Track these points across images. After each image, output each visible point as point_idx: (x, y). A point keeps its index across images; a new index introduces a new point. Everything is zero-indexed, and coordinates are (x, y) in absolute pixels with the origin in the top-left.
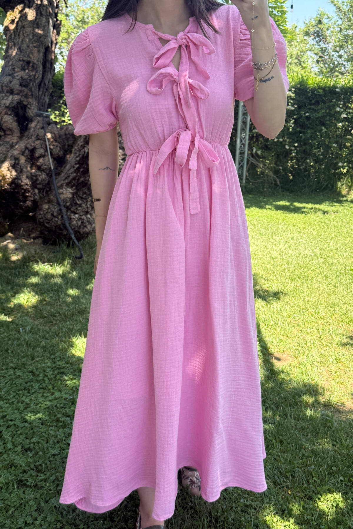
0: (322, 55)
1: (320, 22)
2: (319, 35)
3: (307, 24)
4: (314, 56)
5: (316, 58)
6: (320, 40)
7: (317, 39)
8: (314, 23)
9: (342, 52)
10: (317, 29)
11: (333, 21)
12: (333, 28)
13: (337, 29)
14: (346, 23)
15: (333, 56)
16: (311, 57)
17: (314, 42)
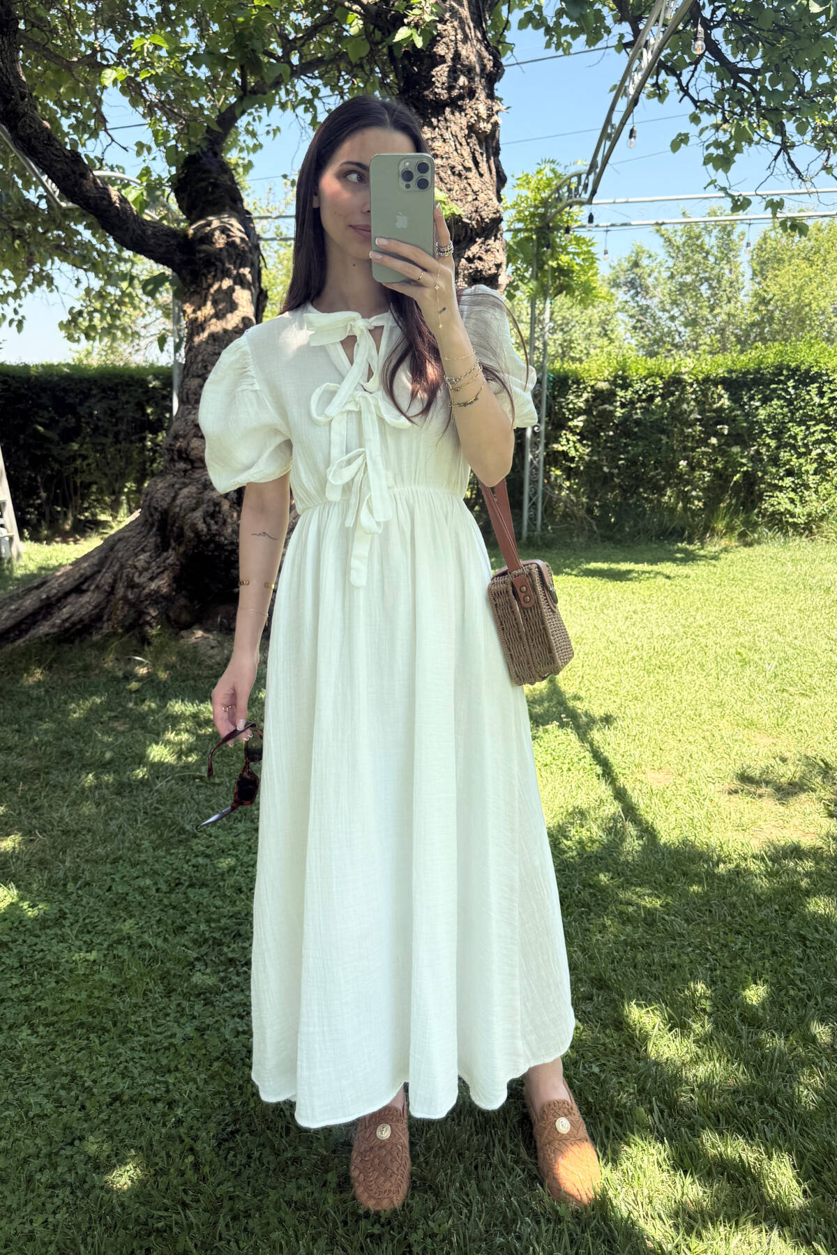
0: (641, 318)
1: (636, 264)
2: (636, 286)
3: (614, 268)
4: (627, 319)
5: (632, 322)
6: (637, 293)
7: (632, 292)
8: (626, 265)
9: (675, 312)
10: (632, 276)
11: (658, 261)
12: (659, 272)
13: (666, 274)
14: (681, 265)
15: (660, 318)
16: (623, 321)
17: (628, 298)
